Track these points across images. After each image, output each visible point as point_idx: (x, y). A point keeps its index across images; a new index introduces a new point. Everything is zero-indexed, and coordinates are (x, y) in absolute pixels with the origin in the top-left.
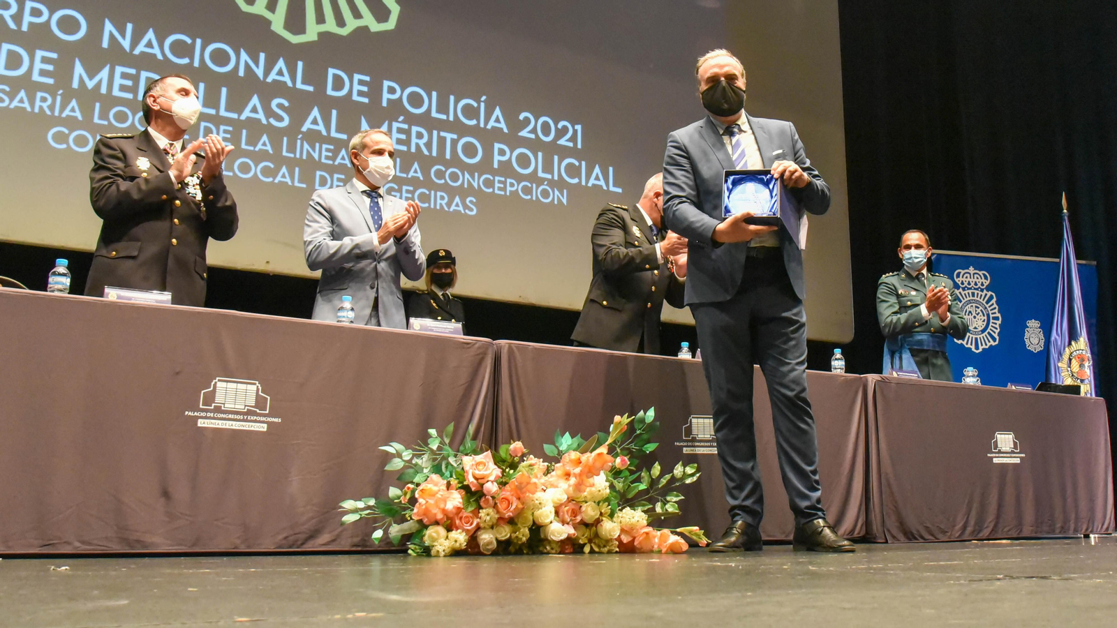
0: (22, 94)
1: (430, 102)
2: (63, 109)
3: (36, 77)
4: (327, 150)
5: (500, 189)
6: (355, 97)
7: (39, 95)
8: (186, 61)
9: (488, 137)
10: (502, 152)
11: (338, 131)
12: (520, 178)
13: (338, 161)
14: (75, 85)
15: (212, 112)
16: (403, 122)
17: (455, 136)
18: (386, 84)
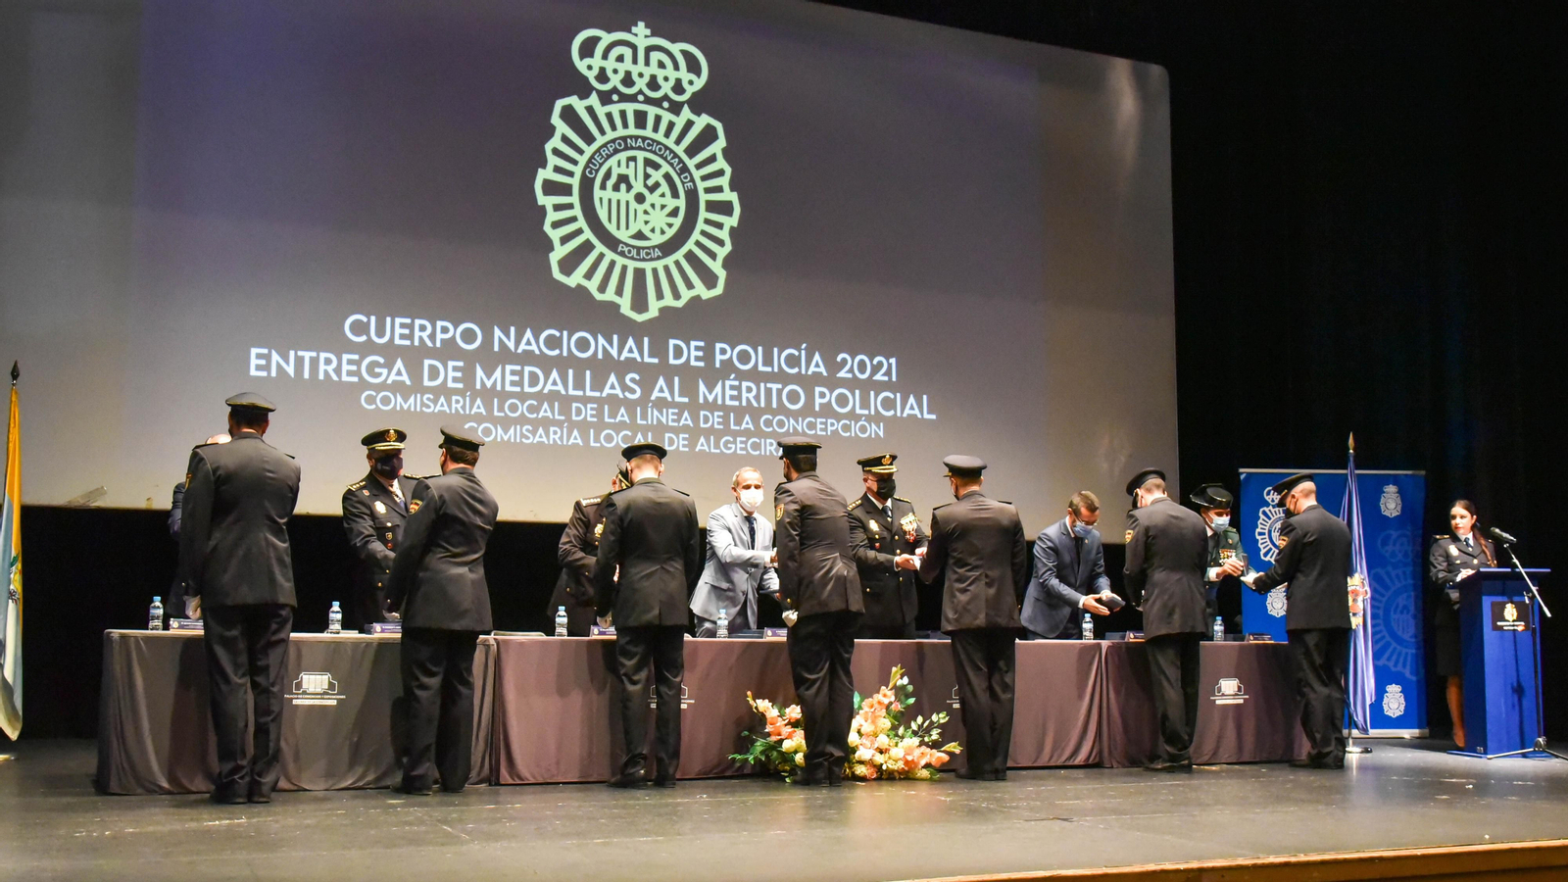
0: (442, 399)
1: (757, 356)
2: (471, 408)
3: (451, 384)
4: (673, 414)
5: (821, 430)
6: (693, 363)
7: (454, 398)
8: (556, 352)
9: (809, 382)
10: (822, 395)
11: (680, 395)
12: (838, 417)
13: (682, 422)
14: (478, 386)
15: (580, 393)
16: (734, 379)
17: (780, 386)
18: (718, 346)
